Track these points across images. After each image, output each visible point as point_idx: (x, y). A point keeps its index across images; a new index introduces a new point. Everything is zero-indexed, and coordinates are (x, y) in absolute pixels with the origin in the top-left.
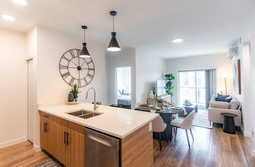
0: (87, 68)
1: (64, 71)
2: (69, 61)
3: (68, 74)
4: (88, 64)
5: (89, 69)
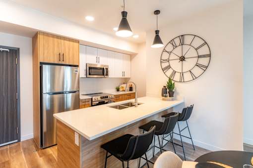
0: (196, 56)
1: (165, 65)
2: (170, 53)
3: (169, 67)
4: (196, 49)
5: (199, 57)
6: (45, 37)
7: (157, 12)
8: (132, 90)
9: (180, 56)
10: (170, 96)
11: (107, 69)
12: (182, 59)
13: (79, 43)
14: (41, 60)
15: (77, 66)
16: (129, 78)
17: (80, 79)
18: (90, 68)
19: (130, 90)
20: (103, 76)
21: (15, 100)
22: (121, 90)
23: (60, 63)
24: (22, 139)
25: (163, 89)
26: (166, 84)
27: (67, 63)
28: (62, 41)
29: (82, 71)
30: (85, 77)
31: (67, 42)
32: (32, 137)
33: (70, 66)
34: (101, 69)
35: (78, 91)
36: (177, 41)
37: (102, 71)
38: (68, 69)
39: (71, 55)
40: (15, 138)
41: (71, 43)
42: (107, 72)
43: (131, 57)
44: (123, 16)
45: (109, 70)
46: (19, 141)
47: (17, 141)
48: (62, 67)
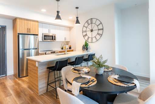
0: (98, 29)
1: (84, 34)
2: (87, 27)
3: (86, 35)
4: (98, 26)
5: (99, 30)
6: (20, 20)
7: (77, 8)
8: (71, 49)
9: (91, 29)
10: (86, 50)
11: (55, 36)
12: (92, 31)
13: (38, 22)
14: (18, 32)
15: (37, 35)
16: (69, 42)
17: (39, 42)
18: (45, 36)
19: (70, 49)
20: (52, 40)
21: (4, 53)
22: (64, 48)
23: (28, 33)
24: (8, 75)
25: (83, 46)
26: (84, 44)
27: (32, 34)
28: (29, 22)
29: (40, 38)
30: (42, 41)
31: (32, 22)
32: (13, 74)
33: (33, 35)
34: (51, 36)
35: (38, 48)
36: (89, 22)
37: (52, 37)
38: (32, 37)
39: (34, 29)
40: (4, 74)
41: (34, 23)
42: (55, 38)
43: (70, 29)
44: (58, 13)
45: (56, 37)
46: (6, 75)
47: (5, 75)
48: (29, 35)
